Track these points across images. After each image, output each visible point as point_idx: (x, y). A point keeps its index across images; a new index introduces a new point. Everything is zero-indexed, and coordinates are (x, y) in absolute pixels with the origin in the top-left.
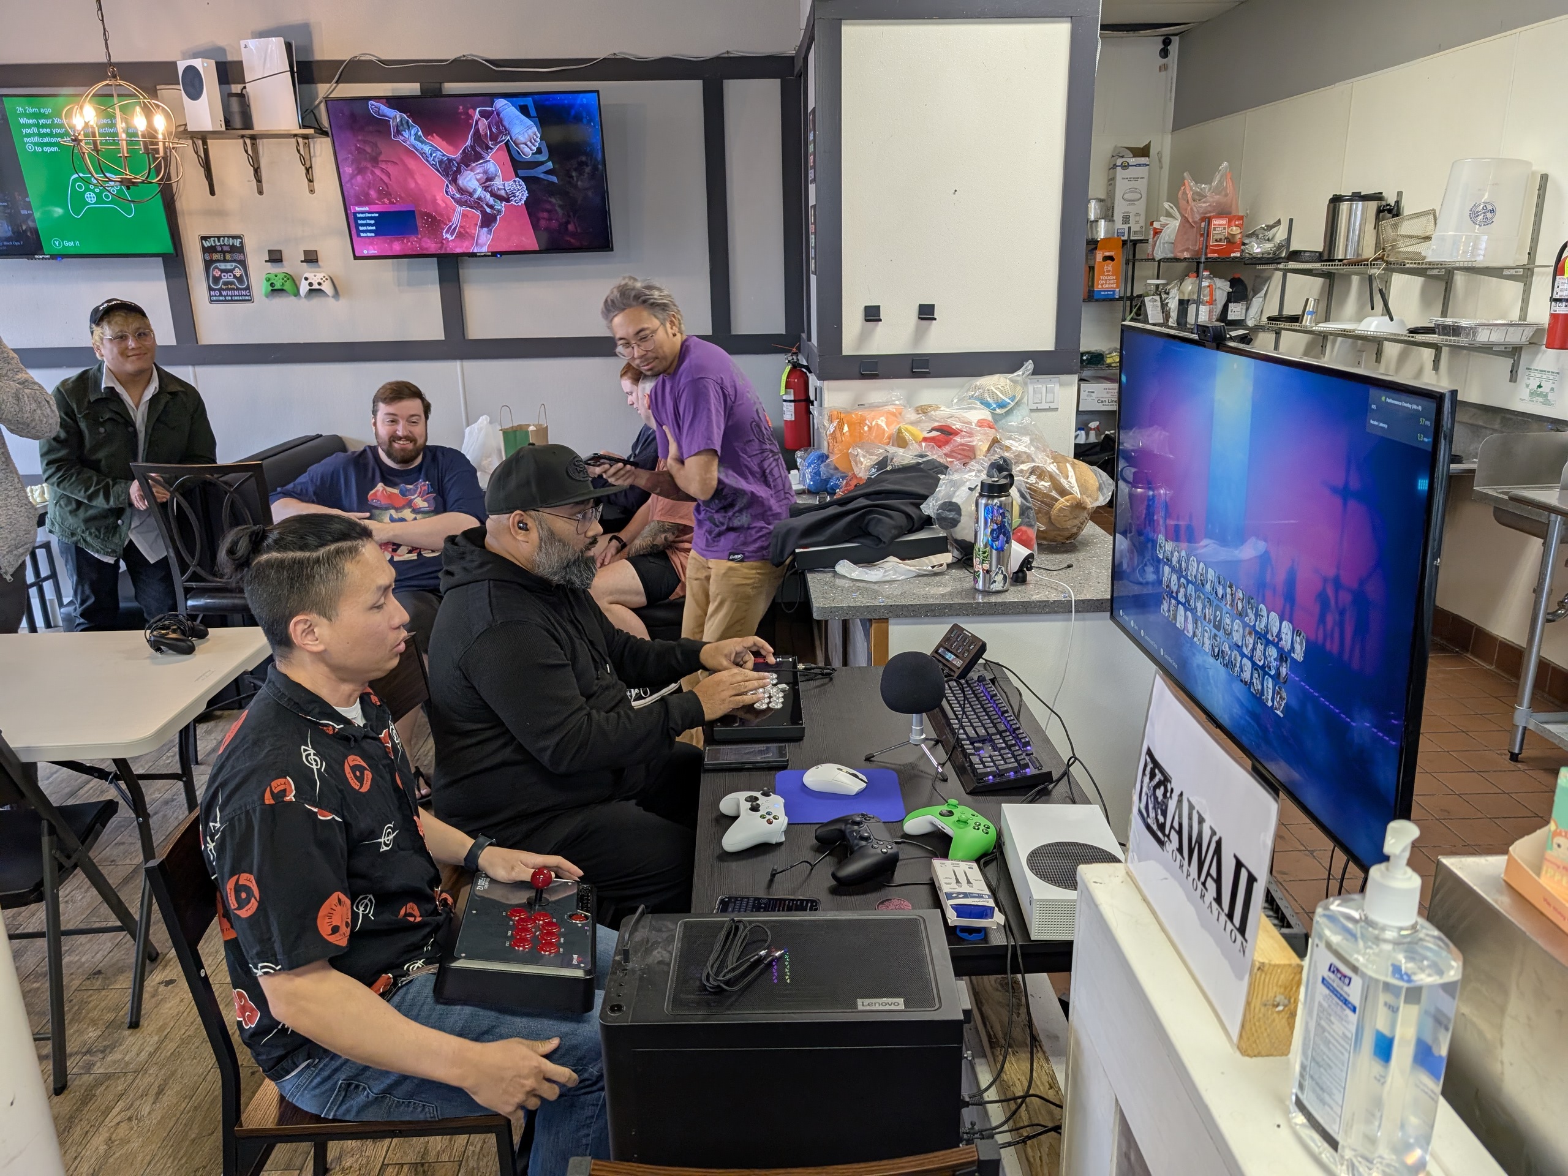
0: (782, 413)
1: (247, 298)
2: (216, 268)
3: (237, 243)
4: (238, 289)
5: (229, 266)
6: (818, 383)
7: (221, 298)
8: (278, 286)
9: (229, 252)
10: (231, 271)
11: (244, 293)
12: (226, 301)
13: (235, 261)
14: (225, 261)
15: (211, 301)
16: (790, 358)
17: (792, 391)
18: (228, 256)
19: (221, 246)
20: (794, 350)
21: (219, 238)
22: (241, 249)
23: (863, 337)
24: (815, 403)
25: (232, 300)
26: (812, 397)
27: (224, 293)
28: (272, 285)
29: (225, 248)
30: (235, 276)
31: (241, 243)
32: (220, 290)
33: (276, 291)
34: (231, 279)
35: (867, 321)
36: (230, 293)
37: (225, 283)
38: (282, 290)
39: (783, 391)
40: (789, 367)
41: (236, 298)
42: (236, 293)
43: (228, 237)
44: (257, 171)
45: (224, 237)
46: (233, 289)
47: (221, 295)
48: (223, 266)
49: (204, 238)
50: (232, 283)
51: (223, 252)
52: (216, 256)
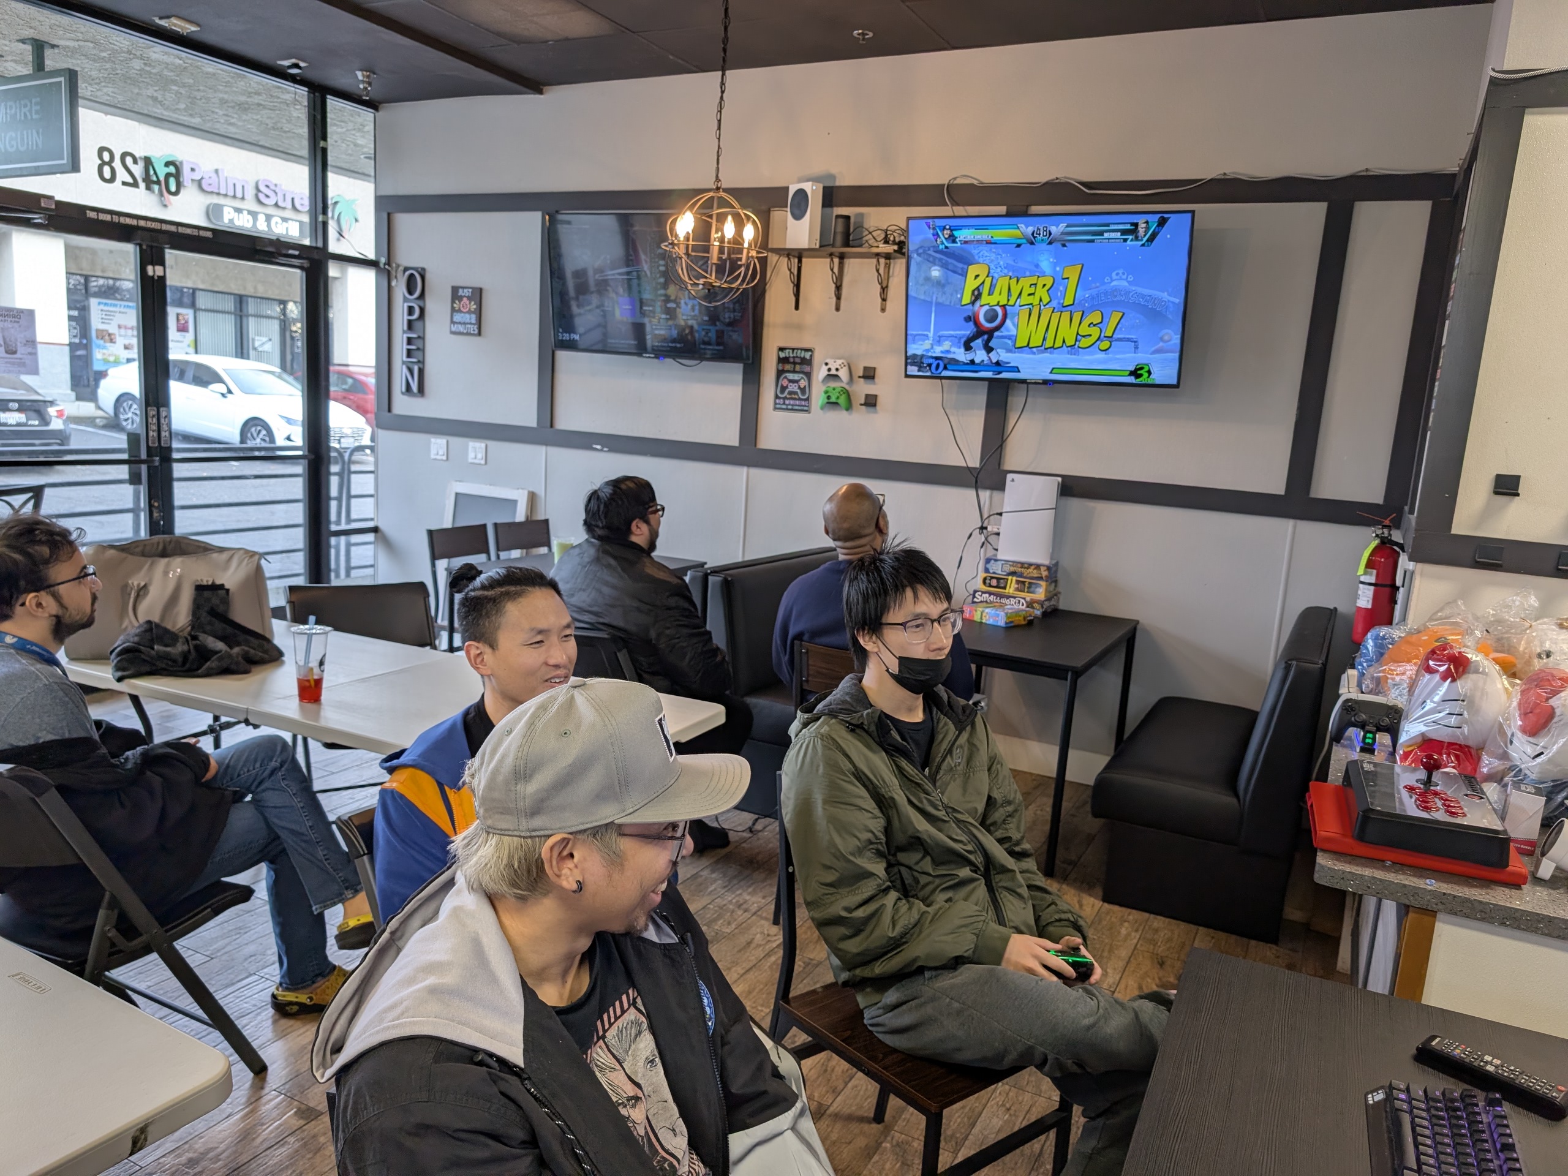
0: (1356, 597)
1: (806, 408)
2: (786, 377)
3: (807, 355)
4: (800, 399)
5: (796, 377)
6: (1411, 565)
7: (784, 407)
8: (833, 399)
9: (799, 364)
10: (797, 382)
11: (803, 403)
12: (787, 409)
13: (802, 372)
14: (794, 372)
15: (775, 409)
16: (1379, 532)
17: (1375, 572)
18: (798, 368)
19: (794, 357)
20: (1387, 522)
21: (793, 349)
22: (808, 362)
23: (1487, 514)
24: (1401, 590)
25: (792, 409)
26: (1399, 582)
27: (787, 402)
28: (829, 398)
29: (798, 360)
30: (799, 387)
31: (811, 356)
32: (785, 398)
33: (831, 404)
34: (796, 389)
35: (1496, 493)
36: (792, 402)
37: (790, 393)
38: (836, 403)
39: (1361, 571)
40: (1376, 542)
41: (797, 408)
42: (797, 402)
43: (802, 349)
44: (838, 288)
45: (798, 349)
46: (795, 399)
47: (784, 404)
48: (791, 376)
49: (781, 349)
50: (795, 393)
51: (795, 363)
52: (788, 367)
